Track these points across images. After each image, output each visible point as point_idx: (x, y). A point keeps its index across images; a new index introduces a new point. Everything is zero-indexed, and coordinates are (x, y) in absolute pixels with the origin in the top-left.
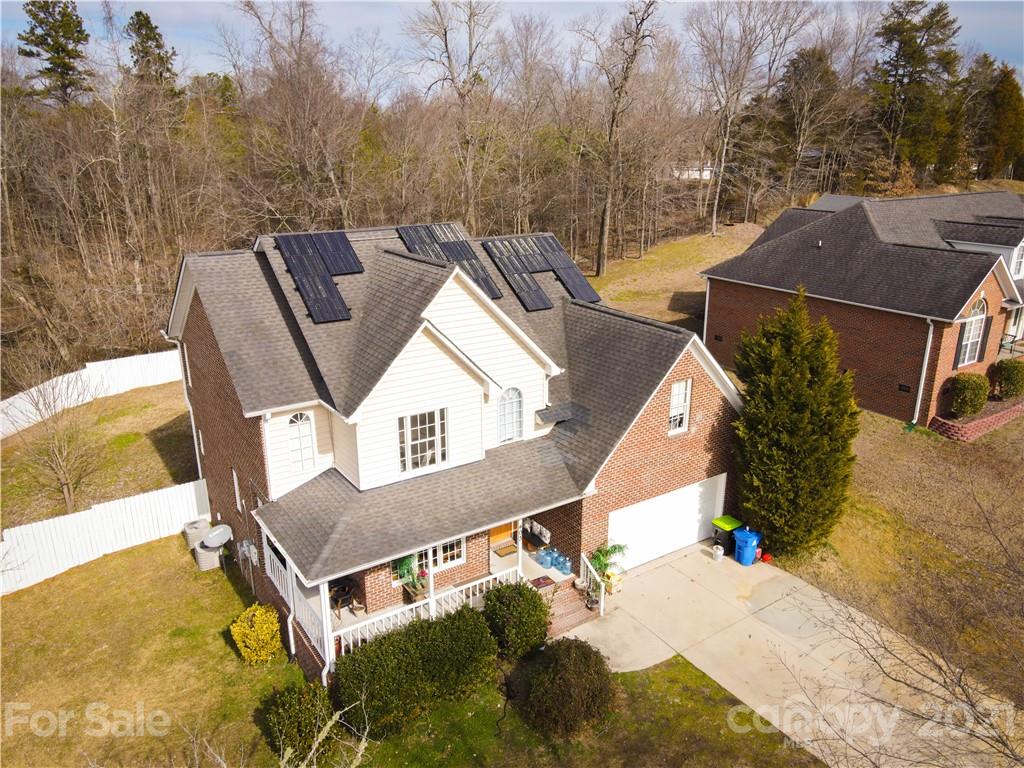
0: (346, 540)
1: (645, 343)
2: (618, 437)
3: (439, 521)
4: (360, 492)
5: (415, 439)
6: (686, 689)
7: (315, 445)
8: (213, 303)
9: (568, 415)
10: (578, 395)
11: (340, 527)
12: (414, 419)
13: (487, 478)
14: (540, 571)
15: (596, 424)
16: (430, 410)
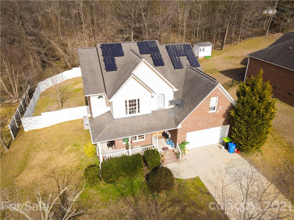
0: (106, 133)
1: (205, 84)
2: (190, 112)
3: (132, 131)
4: (114, 119)
5: (130, 106)
7: (105, 104)
8: (82, 63)
9: (179, 103)
10: (183, 97)
11: (105, 129)
12: (130, 101)
13: (150, 119)
15: (185, 107)
16: (135, 99)
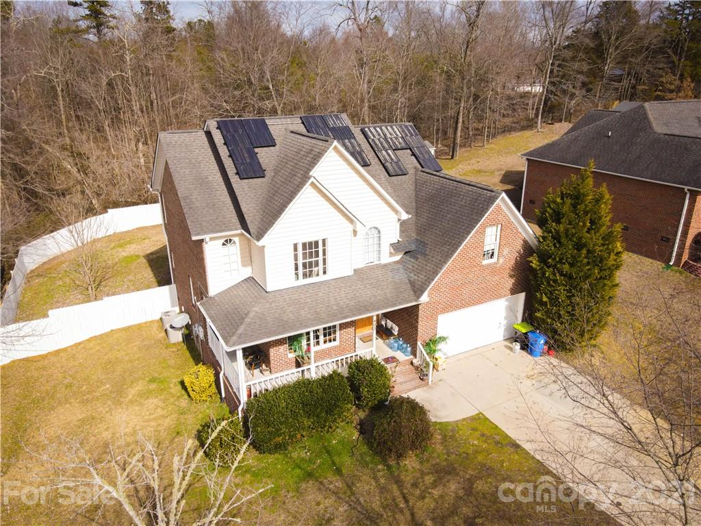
0: (255, 323)
1: (468, 199)
2: (445, 263)
3: (318, 314)
4: (266, 292)
5: (305, 258)
6: (483, 435)
7: (239, 260)
8: (175, 164)
9: (413, 247)
10: (421, 234)
11: (252, 314)
12: (304, 245)
13: (354, 288)
14: (390, 353)
15: (431, 254)
16: (316, 239)
